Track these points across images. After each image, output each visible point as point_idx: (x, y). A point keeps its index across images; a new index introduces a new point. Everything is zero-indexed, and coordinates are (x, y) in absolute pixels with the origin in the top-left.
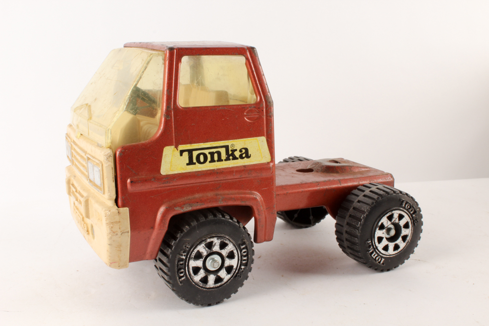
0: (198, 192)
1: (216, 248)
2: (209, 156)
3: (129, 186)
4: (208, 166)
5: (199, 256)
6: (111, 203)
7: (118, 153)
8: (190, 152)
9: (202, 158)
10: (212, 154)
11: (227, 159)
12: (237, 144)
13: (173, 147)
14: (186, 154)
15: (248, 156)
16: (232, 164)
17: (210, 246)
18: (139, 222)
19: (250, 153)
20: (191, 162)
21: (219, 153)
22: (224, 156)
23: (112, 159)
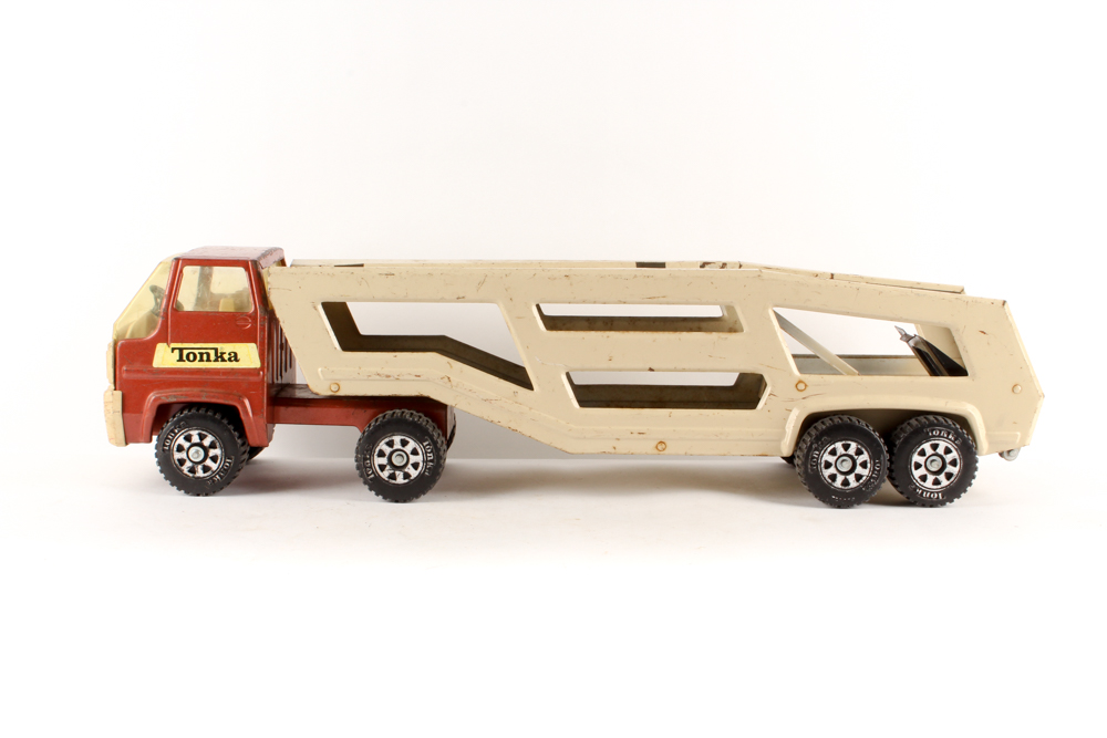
0: (186, 386)
1: (188, 464)
2: (198, 356)
3: (124, 373)
4: (197, 365)
5: (206, 469)
7: (119, 344)
8: (181, 350)
9: (191, 357)
10: (201, 354)
11: (216, 360)
12: (226, 348)
13: (165, 345)
14: (177, 352)
15: (236, 360)
16: (220, 365)
17: (192, 470)
18: (129, 406)
19: (238, 357)
20: (181, 359)
21: (208, 355)
22: (213, 357)
23: (112, 349)
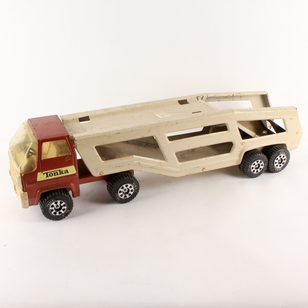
2: (53, 174)
3: (27, 185)
6: (21, 191)
7: (22, 176)
8: (47, 173)
9: (51, 175)
10: (55, 173)
11: (60, 174)
12: (64, 169)
13: (41, 172)
14: (45, 174)
15: (68, 172)
16: (62, 175)
19: (68, 171)
20: (47, 176)
21: (57, 173)
22: (59, 173)
23: (21, 178)
